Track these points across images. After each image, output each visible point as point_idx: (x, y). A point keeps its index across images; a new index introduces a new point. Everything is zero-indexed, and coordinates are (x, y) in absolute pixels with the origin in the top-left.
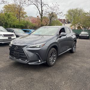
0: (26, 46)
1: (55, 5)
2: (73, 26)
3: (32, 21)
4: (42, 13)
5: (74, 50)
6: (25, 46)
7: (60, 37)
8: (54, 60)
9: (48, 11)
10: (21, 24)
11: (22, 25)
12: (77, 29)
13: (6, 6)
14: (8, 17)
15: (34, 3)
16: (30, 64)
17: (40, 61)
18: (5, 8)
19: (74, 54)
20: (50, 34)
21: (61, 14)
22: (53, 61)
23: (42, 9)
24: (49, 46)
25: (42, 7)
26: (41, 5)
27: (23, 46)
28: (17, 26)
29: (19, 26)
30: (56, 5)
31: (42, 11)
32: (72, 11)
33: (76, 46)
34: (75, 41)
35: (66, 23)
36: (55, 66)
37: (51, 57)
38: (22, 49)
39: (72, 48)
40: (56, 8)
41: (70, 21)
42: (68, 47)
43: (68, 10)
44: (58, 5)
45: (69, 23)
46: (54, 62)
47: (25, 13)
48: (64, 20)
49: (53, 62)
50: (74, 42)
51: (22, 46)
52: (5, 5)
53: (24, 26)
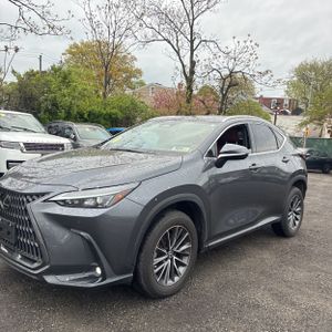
0: (43, 194)
1: (242, 44)
2: (311, 126)
3: (157, 100)
4: (192, 72)
5: (291, 223)
6: (39, 195)
7: (220, 164)
8: (182, 270)
9: (215, 67)
10: (108, 110)
11: (114, 111)
12: (328, 136)
13: (76, 46)
14: (63, 82)
15: (165, 35)
16: (50, 279)
17: (99, 271)
18: (70, 53)
19: (294, 241)
20: (174, 149)
21: (266, 77)
22: (176, 273)
23: (195, 59)
24: (152, 203)
25: (192, 51)
26: (192, 42)
27: (31, 195)
28: (90, 114)
29: (100, 115)
30: (248, 43)
31: (193, 64)
32: (313, 67)
33: (301, 205)
34: (301, 184)
35: (285, 113)
36: (180, 297)
37: (160, 254)
38: (26, 210)
39: (285, 218)
40: (247, 56)
41: (302, 106)
42: (260, 210)
43: (297, 66)
44: (253, 44)
45: (297, 112)
46: (176, 279)
47: (139, 72)
48: (280, 102)
49: (171, 278)
50: (296, 189)
51: (26, 195)
52: (72, 43)
53: (120, 115)
